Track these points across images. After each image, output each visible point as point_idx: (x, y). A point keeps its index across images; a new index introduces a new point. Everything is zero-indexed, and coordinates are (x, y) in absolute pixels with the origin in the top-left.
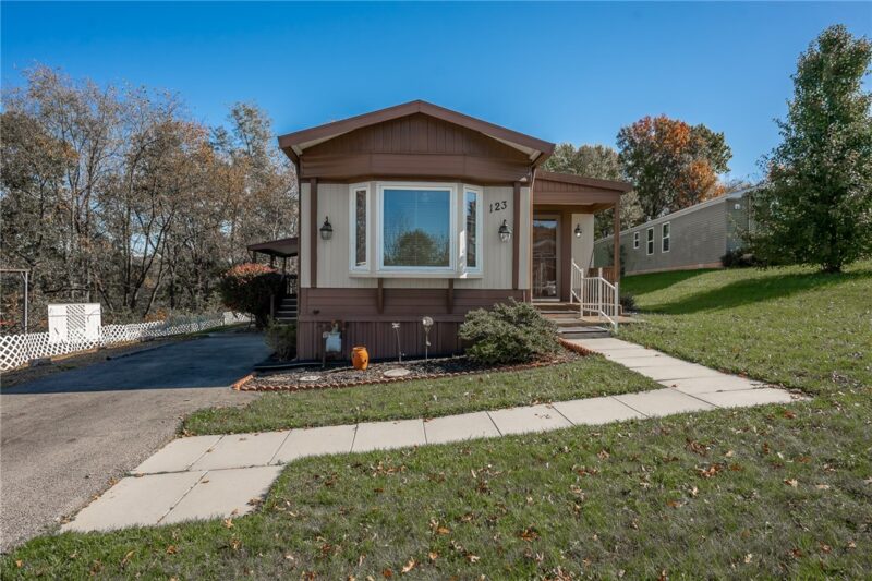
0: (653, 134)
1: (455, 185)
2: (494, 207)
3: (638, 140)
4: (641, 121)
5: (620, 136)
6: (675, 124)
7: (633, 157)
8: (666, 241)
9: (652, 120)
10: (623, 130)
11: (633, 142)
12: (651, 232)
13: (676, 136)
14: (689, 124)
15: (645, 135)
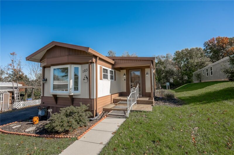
0: (216, 42)
1: (69, 65)
2: (84, 71)
3: (211, 44)
4: (211, 39)
5: (204, 44)
6: (223, 38)
7: (210, 49)
8: (212, 72)
9: (215, 38)
10: (205, 42)
11: (209, 45)
12: (207, 69)
13: (224, 41)
14: (228, 37)
15: (213, 42)
